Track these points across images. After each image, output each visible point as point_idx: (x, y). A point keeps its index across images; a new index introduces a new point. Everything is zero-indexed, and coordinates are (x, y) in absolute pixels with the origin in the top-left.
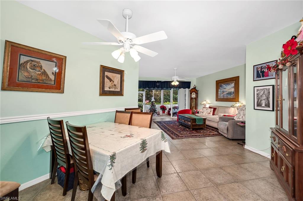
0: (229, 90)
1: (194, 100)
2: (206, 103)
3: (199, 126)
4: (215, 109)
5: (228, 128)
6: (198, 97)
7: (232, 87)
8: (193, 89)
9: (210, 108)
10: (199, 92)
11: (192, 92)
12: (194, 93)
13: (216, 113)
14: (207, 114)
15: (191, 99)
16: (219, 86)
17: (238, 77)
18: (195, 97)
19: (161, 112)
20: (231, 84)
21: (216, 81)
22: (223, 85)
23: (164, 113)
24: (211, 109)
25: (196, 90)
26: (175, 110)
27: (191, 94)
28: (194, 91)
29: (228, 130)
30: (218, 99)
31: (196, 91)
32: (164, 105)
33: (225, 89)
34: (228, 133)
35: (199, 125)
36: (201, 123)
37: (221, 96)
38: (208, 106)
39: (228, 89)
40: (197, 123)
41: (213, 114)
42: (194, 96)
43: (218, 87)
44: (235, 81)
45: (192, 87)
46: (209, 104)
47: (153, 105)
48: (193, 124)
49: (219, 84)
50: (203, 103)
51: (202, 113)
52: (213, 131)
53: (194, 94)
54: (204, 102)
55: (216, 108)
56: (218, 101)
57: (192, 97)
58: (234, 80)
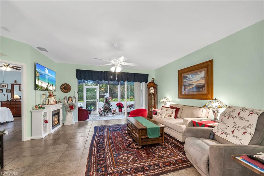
0: (197, 81)
1: (153, 97)
2: (166, 100)
3: (153, 141)
4: (177, 110)
5: (208, 160)
6: (157, 93)
7: (201, 78)
8: (151, 83)
9: (171, 107)
10: (158, 86)
11: (150, 87)
12: (152, 88)
13: (179, 115)
14: (167, 117)
15: (149, 95)
16: (183, 77)
17: (211, 61)
18: (153, 93)
19: (117, 110)
20: (199, 73)
21: (178, 71)
22: (188, 75)
23: (121, 112)
24: (173, 109)
25: (154, 84)
26: (130, 108)
27: (149, 88)
28: (152, 85)
29: (208, 165)
30: (181, 96)
31: (154, 86)
32: (121, 102)
33: (191, 80)
34: (209, 173)
35: (154, 139)
36: (157, 136)
37: (186, 91)
38: (168, 105)
39: (195, 81)
40: (150, 135)
41: (176, 117)
42: (152, 91)
43: (181, 79)
44: (206, 69)
45: (150, 80)
46: (170, 101)
47: (107, 102)
48: (144, 137)
49: (183, 75)
50: (162, 100)
51: (161, 115)
52: (175, 148)
53: (152, 90)
54: (164, 100)
55: (179, 108)
56: (181, 98)
57: (150, 93)
58: (204, 67)
